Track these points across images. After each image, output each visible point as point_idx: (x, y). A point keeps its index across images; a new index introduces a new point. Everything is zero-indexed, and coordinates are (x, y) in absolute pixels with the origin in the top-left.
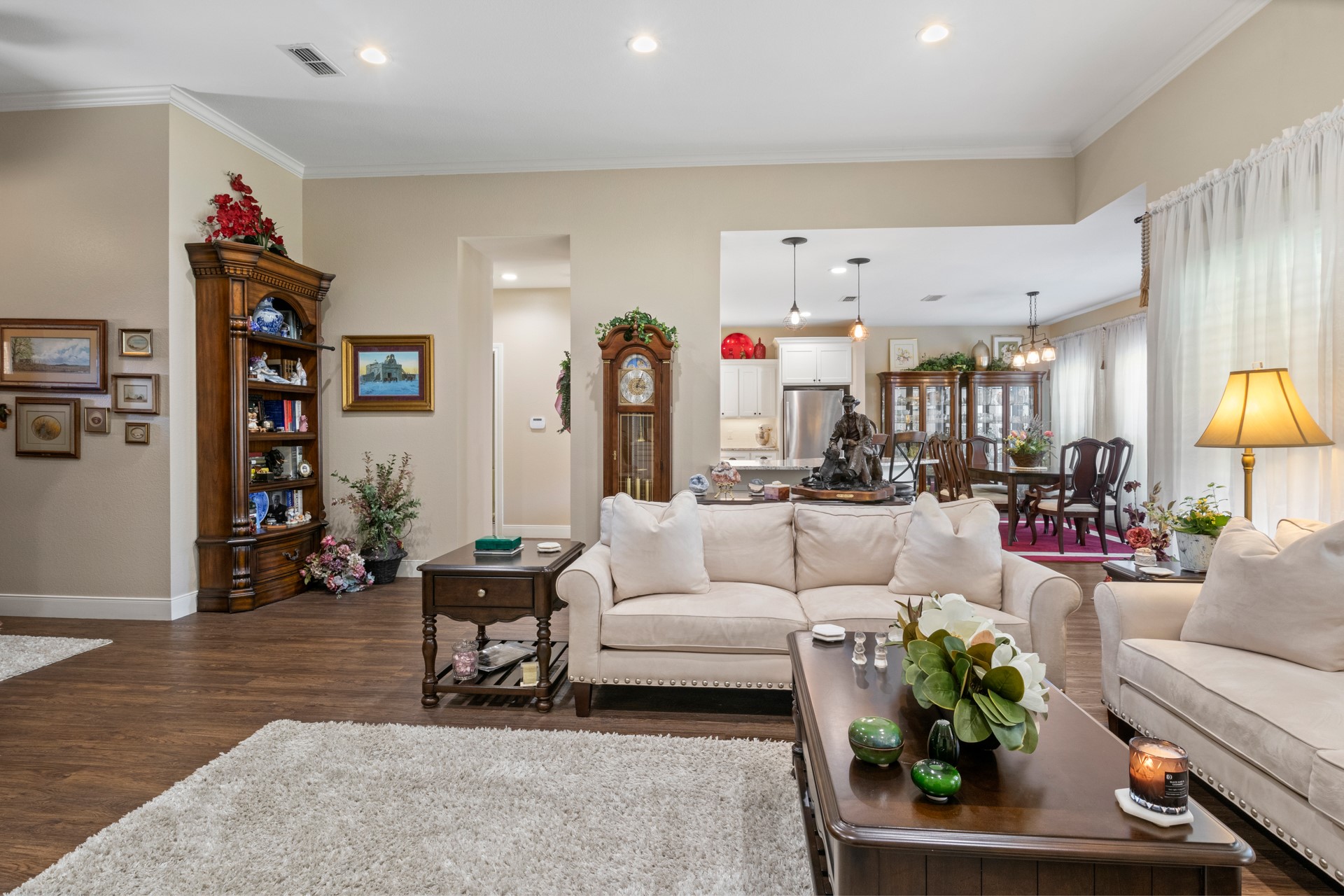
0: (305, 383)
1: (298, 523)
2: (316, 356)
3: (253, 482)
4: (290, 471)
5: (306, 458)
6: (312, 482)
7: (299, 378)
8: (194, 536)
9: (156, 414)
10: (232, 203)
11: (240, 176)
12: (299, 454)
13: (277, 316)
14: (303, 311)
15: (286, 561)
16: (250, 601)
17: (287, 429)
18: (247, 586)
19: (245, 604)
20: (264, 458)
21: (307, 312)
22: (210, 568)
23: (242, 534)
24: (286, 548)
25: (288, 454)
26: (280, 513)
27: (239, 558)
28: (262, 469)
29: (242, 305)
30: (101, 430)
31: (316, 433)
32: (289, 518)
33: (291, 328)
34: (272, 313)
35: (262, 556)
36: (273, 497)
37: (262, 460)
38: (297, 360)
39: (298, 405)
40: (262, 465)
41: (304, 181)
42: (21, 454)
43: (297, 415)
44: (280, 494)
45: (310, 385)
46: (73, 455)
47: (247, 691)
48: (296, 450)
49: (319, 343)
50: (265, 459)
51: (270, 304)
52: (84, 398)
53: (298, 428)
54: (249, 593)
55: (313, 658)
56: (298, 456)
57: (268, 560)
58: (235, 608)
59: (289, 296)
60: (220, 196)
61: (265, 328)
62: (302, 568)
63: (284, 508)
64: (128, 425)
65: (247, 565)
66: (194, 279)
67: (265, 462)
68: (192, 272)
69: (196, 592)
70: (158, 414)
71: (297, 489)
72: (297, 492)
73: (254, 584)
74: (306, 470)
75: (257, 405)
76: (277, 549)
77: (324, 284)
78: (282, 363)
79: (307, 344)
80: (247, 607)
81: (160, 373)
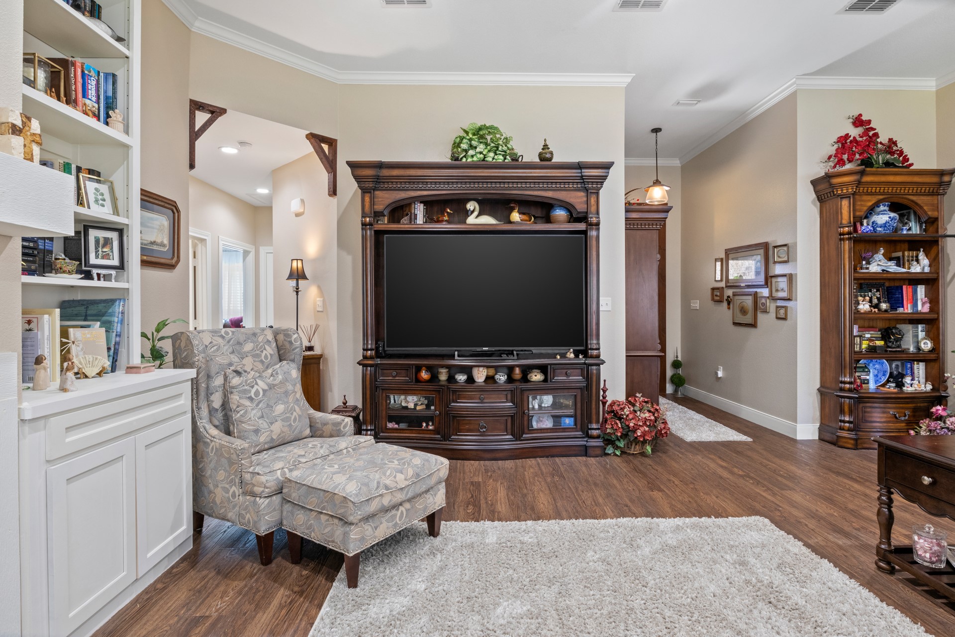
0: (927, 270)
1: (916, 390)
2: (938, 245)
3: (867, 352)
4: (910, 345)
5: (928, 335)
6: (933, 356)
7: (921, 265)
8: (818, 385)
9: (789, 300)
10: (851, 138)
11: (860, 115)
12: (922, 331)
13: (890, 217)
14: (921, 207)
15: (895, 420)
16: (852, 442)
17: (908, 309)
18: (849, 430)
19: (848, 443)
20: (879, 333)
21: (925, 208)
22: (827, 410)
23: (846, 389)
24: (894, 408)
25: (908, 331)
26: (900, 380)
27: (844, 407)
28: (876, 342)
29: (848, 216)
30: (765, 311)
31: (938, 313)
32: (906, 384)
33: (912, 224)
34: (885, 216)
35: (868, 410)
36: (894, 366)
37: (878, 334)
38: (920, 251)
39: (921, 290)
40: (877, 339)
41: (937, 92)
42: (735, 324)
43: (919, 297)
44: (899, 363)
45: (933, 271)
46: (754, 325)
47: (776, 494)
48: (917, 328)
49: (941, 232)
50: (881, 334)
51: (886, 208)
52: (758, 290)
53: (920, 308)
54: (852, 435)
55: (847, 495)
56: (920, 333)
57: (876, 415)
58: (840, 444)
59: (903, 198)
60: (841, 137)
61: (879, 229)
62: (913, 429)
63: (902, 376)
64: (777, 307)
65: (851, 413)
66: (818, 204)
67: (881, 336)
68: (817, 199)
69: (818, 425)
70: (791, 300)
71: (919, 361)
72: (918, 364)
73: (858, 431)
74: (927, 345)
75: (878, 290)
76: (884, 408)
77: (946, 179)
78: (903, 256)
79: (931, 234)
80: (850, 446)
81: (792, 273)
